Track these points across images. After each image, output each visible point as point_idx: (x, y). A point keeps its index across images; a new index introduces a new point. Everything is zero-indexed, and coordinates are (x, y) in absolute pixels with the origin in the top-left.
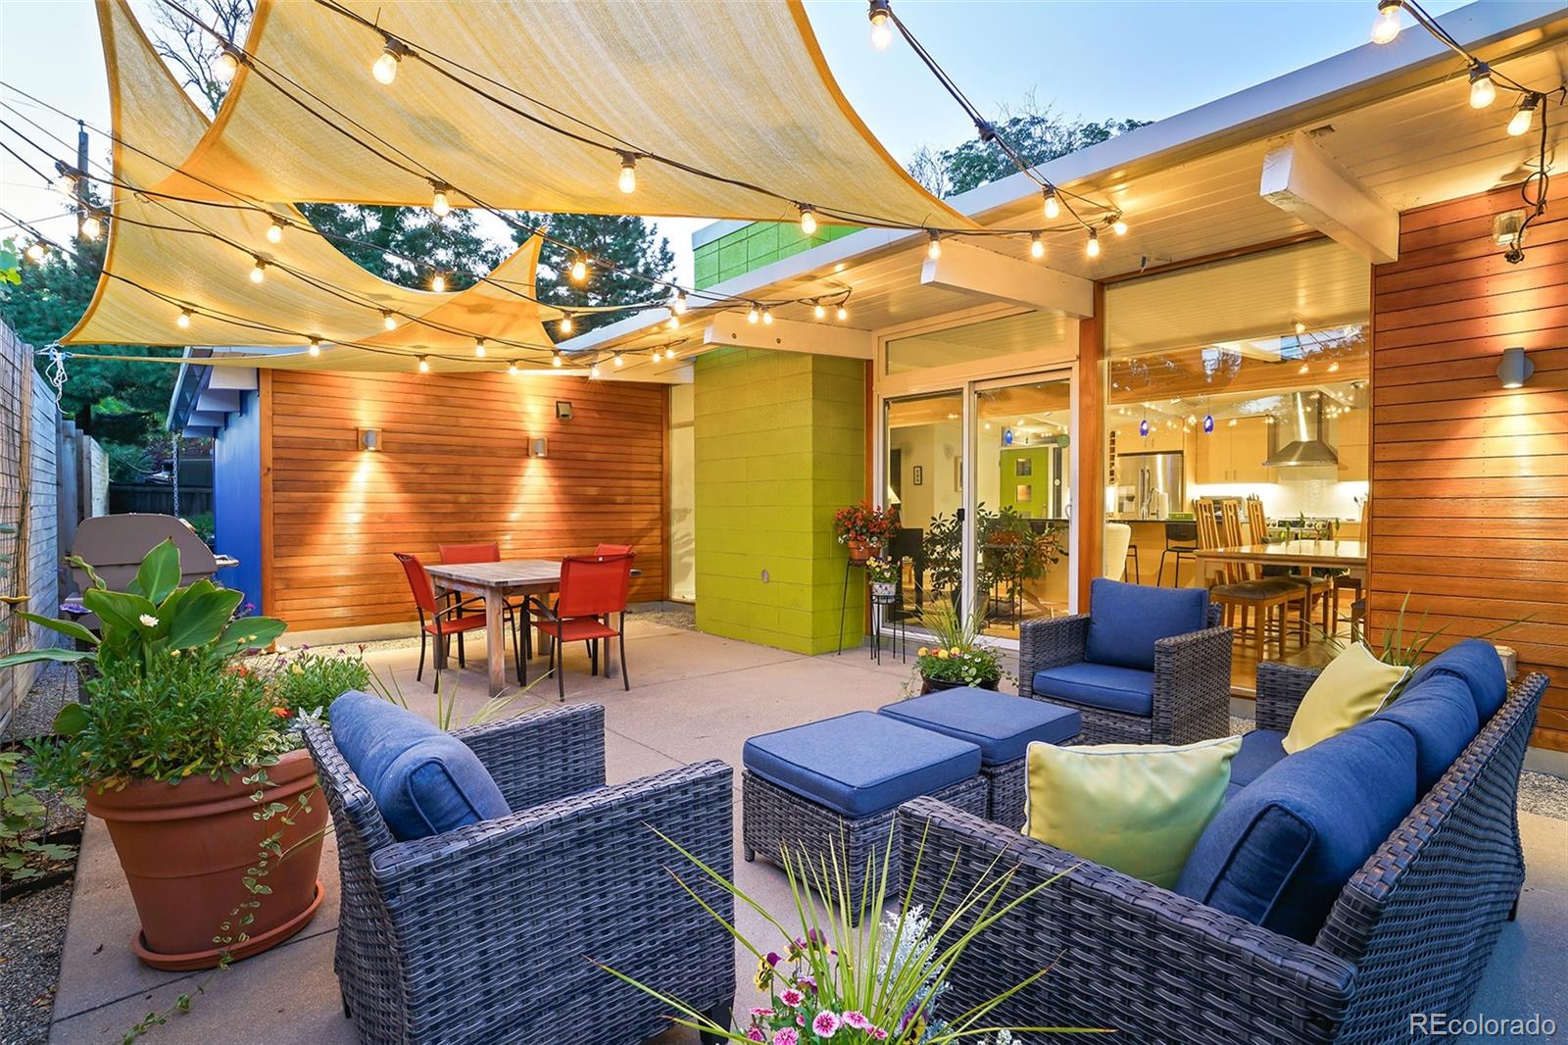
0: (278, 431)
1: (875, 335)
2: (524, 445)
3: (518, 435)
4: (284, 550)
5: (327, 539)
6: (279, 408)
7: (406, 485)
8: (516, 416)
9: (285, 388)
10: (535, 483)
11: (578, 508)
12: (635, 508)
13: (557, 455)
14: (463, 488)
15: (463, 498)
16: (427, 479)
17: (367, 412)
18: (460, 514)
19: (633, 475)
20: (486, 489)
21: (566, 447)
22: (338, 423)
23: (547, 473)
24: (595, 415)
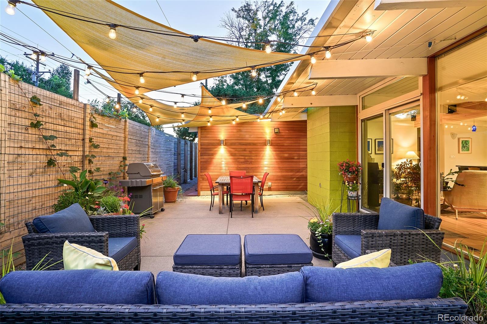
0: (202, 141)
1: (358, 95)
2: (264, 142)
3: (263, 139)
4: (202, 171)
5: (212, 168)
6: (202, 136)
7: (232, 154)
8: (263, 133)
9: (203, 131)
10: (268, 153)
11: (281, 160)
12: (301, 160)
13: (275, 144)
14: (247, 155)
15: (247, 158)
16: (237, 152)
17: (222, 135)
18: (246, 162)
19: (301, 150)
20: (253, 155)
21: (277, 142)
22: (215, 139)
23: (272, 150)
24: (287, 131)
